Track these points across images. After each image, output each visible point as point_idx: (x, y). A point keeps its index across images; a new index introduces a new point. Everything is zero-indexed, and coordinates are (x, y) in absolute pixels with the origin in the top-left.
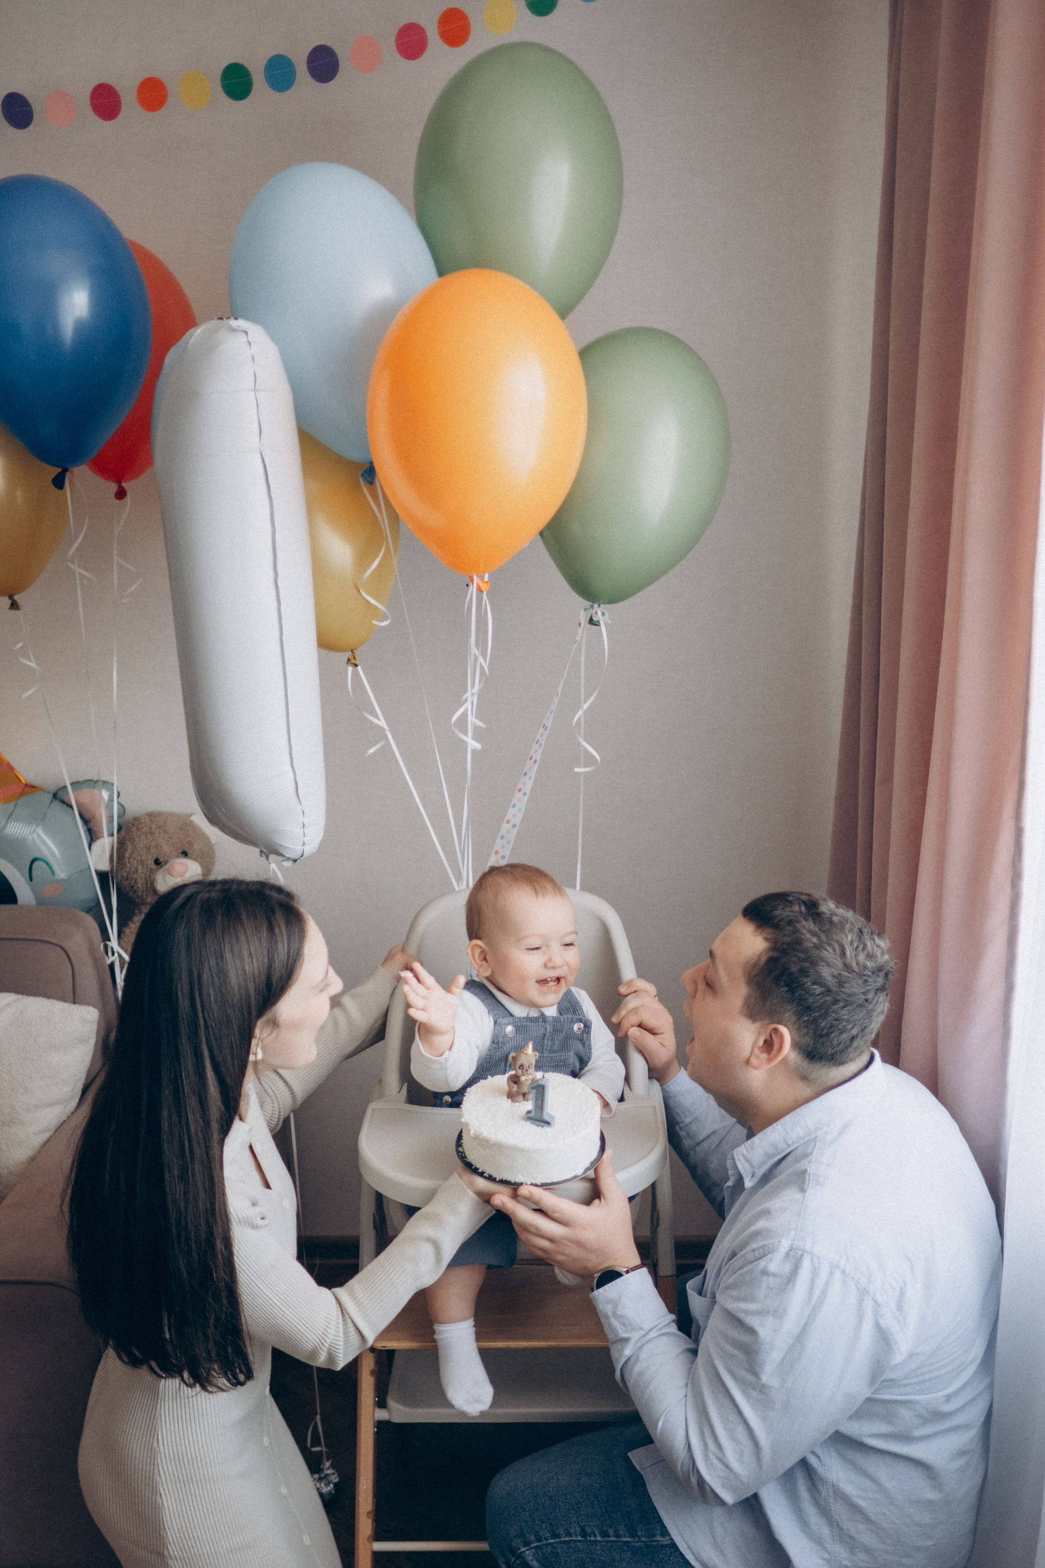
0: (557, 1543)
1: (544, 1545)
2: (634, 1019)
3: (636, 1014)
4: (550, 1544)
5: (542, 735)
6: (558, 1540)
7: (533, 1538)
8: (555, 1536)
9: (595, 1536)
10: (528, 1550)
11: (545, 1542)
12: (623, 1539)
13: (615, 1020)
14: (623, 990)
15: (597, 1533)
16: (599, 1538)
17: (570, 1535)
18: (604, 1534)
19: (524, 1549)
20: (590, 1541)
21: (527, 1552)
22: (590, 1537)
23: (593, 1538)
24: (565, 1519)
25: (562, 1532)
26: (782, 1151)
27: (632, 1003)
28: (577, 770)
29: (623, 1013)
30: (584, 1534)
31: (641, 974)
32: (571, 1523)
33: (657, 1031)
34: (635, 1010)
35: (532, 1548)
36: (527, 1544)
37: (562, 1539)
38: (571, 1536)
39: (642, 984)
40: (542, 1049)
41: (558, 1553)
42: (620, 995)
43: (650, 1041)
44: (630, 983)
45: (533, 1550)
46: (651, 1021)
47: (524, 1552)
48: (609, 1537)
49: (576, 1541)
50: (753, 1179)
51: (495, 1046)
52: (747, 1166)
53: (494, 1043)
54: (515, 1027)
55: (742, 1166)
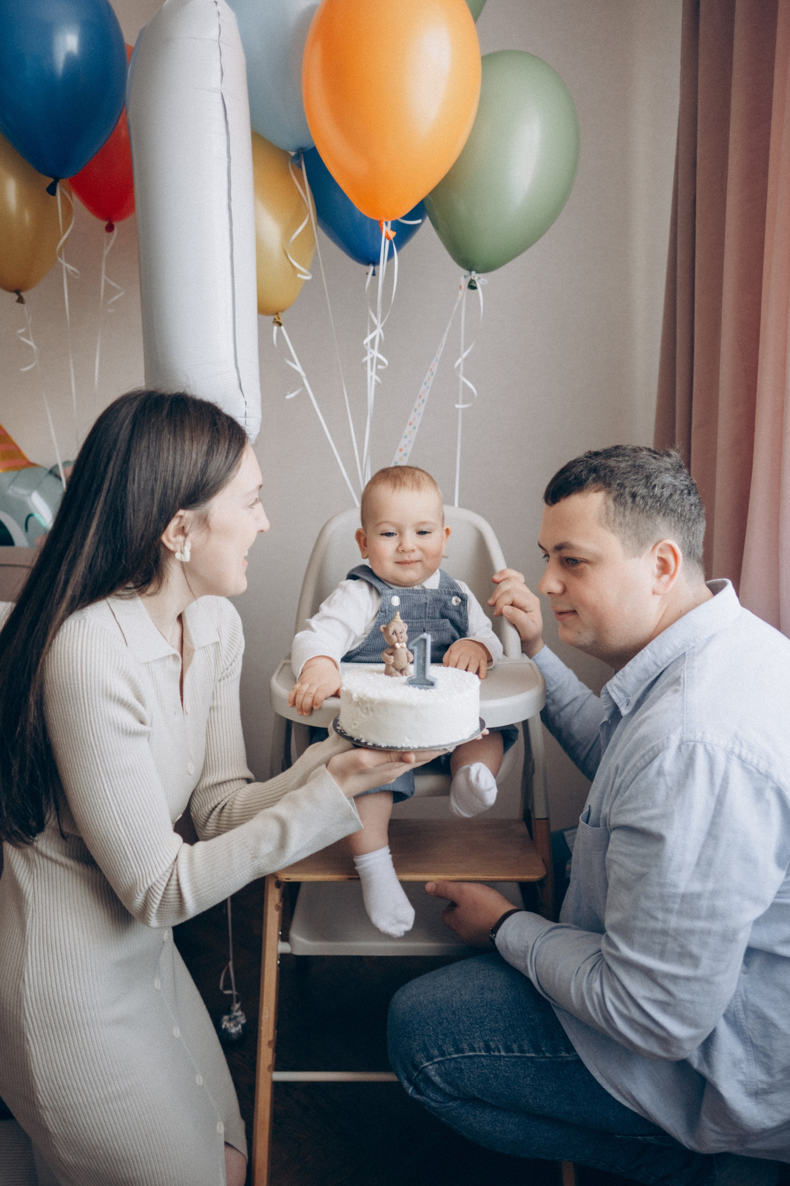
0: (460, 1057)
1: (448, 1060)
4: (454, 1059)
5: (429, 378)
6: (461, 1055)
7: (436, 1052)
8: (459, 1050)
10: (431, 1065)
11: (448, 1057)
15: (501, 1048)
16: (503, 1053)
17: (473, 1049)
18: (509, 1049)
19: (427, 1064)
21: (430, 1067)
23: (496, 1053)
24: (468, 1033)
25: (466, 1047)
28: (457, 406)
30: (488, 1049)
32: (474, 1038)
33: (527, 609)
35: (435, 1063)
36: (430, 1058)
37: (466, 1054)
38: (475, 1051)
40: (425, 615)
41: (461, 1068)
43: (522, 616)
45: (437, 1065)
47: (426, 1067)
48: (513, 1052)
49: (479, 1056)
50: (628, 707)
51: (382, 614)
52: (621, 695)
53: (381, 611)
54: (399, 597)
55: (617, 696)
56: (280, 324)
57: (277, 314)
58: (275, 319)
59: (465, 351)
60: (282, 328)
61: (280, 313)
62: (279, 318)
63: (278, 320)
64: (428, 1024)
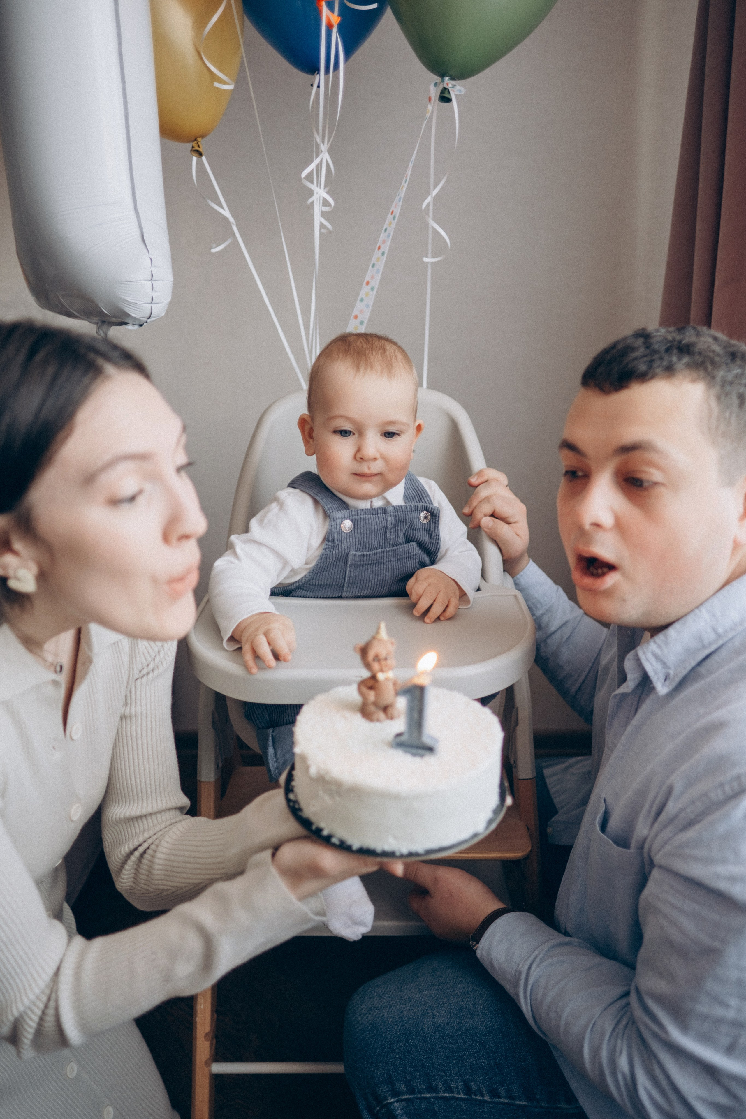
0: (433, 1098)
1: (417, 1099)
2: (487, 509)
3: (489, 501)
4: (425, 1098)
5: (390, 224)
6: (434, 1095)
7: (403, 1088)
8: (432, 1089)
9: (482, 1095)
10: (397, 1102)
11: (419, 1096)
12: (518, 1102)
13: (466, 510)
14: (474, 480)
15: (484, 1092)
16: (487, 1098)
17: (450, 1090)
18: (494, 1093)
19: (392, 1100)
20: (476, 1100)
21: (396, 1104)
22: (476, 1095)
23: (479, 1098)
24: (444, 1069)
25: (440, 1085)
26: (710, 644)
27: (483, 492)
28: (426, 260)
29: (475, 503)
30: (468, 1091)
31: (490, 463)
32: (451, 1075)
33: (511, 520)
34: (487, 499)
35: (402, 1100)
36: (396, 1094)
37: (441, 1095)
38: (452, 1092)
39: (492, 473)
40: (385, 543)
42: (471, 485)
43: (504, 530)
44: (480, 473)
45: (404, 1103)
46: (504, 510)
47: (392, 1103)
48: (499, 1097)
49: (457, 1098)
50: (667, 682)
51: (330, 544)
52: (658, 666)
53: (328, 541)
54: (352, 521)
55: (652, 668)
56: (200, 154)
57: (195, 140)
58: (193, 147)
59: (435, 187)
60: (204, 158)
61: (199, 139)
62: (199, 146)
63: (197, 148)
64: (393, 1051)
